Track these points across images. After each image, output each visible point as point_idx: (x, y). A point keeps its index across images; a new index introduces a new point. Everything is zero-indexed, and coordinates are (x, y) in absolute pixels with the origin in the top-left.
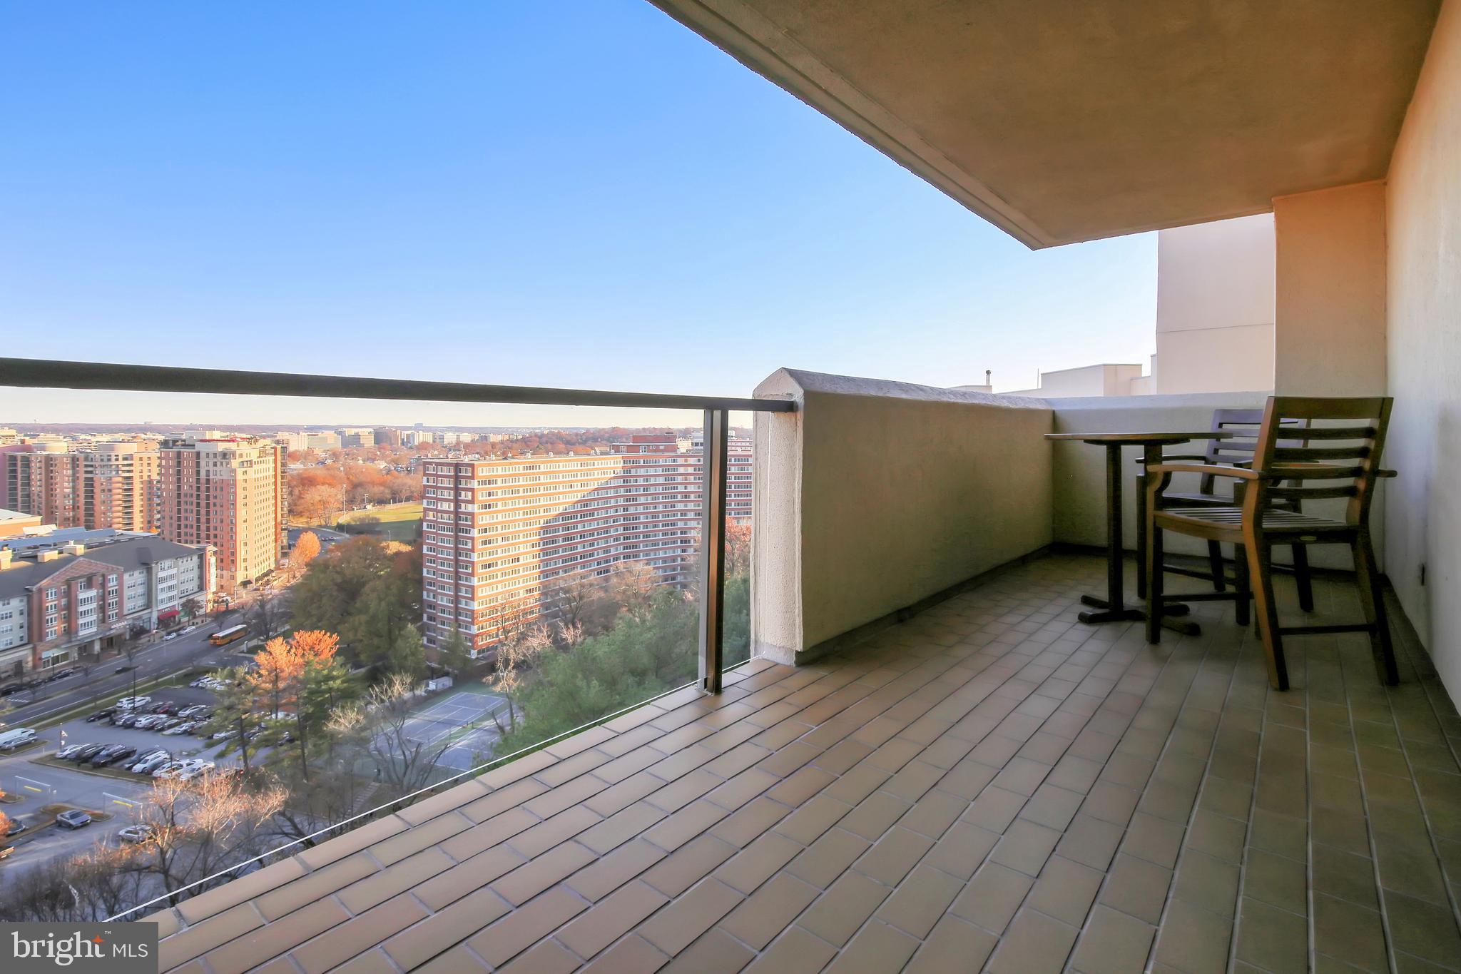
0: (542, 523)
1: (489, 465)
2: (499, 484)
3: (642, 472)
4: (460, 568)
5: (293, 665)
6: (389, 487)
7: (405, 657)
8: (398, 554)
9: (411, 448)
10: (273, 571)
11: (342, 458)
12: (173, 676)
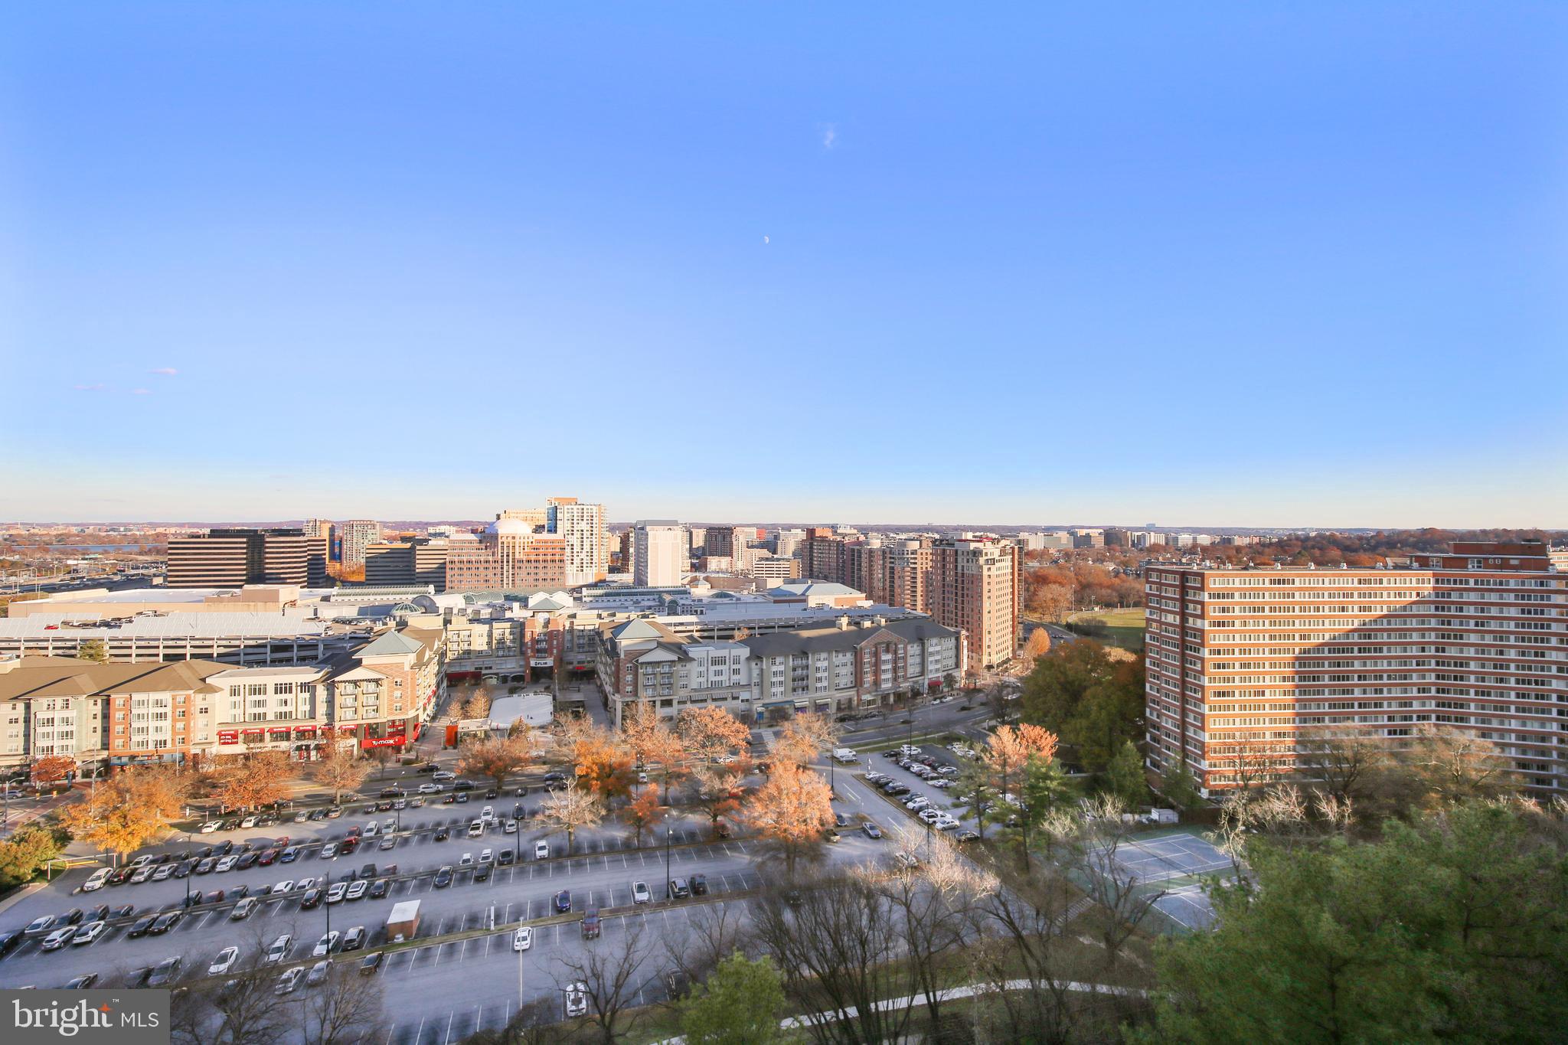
0: (1297, 650)
1: (1223, 575)
2: (1237, 598)
3: (1473, 597)
4: (1188, 691)
5: (1019, 755)
6: (1117, 591)
7: (1124, 776)
8: (1120, 662)
9: (1141, 550)
10: (1010, 660)
11: (1073, 558)
12: (936, 735)
